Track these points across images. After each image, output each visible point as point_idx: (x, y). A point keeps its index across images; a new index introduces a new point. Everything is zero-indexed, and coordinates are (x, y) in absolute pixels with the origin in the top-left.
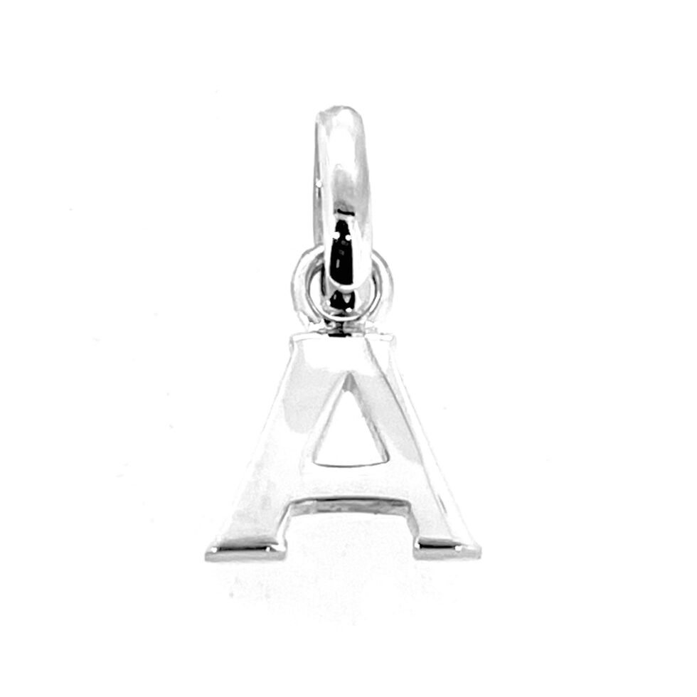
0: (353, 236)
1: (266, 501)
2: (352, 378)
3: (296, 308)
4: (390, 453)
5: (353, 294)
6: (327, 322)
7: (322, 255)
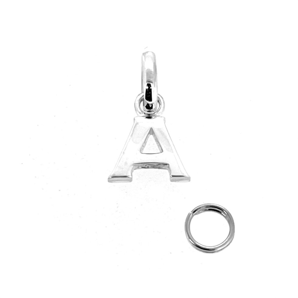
0: (152, 88)
1: (126, 163)
2: (152, 129)
3: (136, 110)
4: (163, 150)
5: (152, 105)
6: (145, 114)
7: (143, 96)
